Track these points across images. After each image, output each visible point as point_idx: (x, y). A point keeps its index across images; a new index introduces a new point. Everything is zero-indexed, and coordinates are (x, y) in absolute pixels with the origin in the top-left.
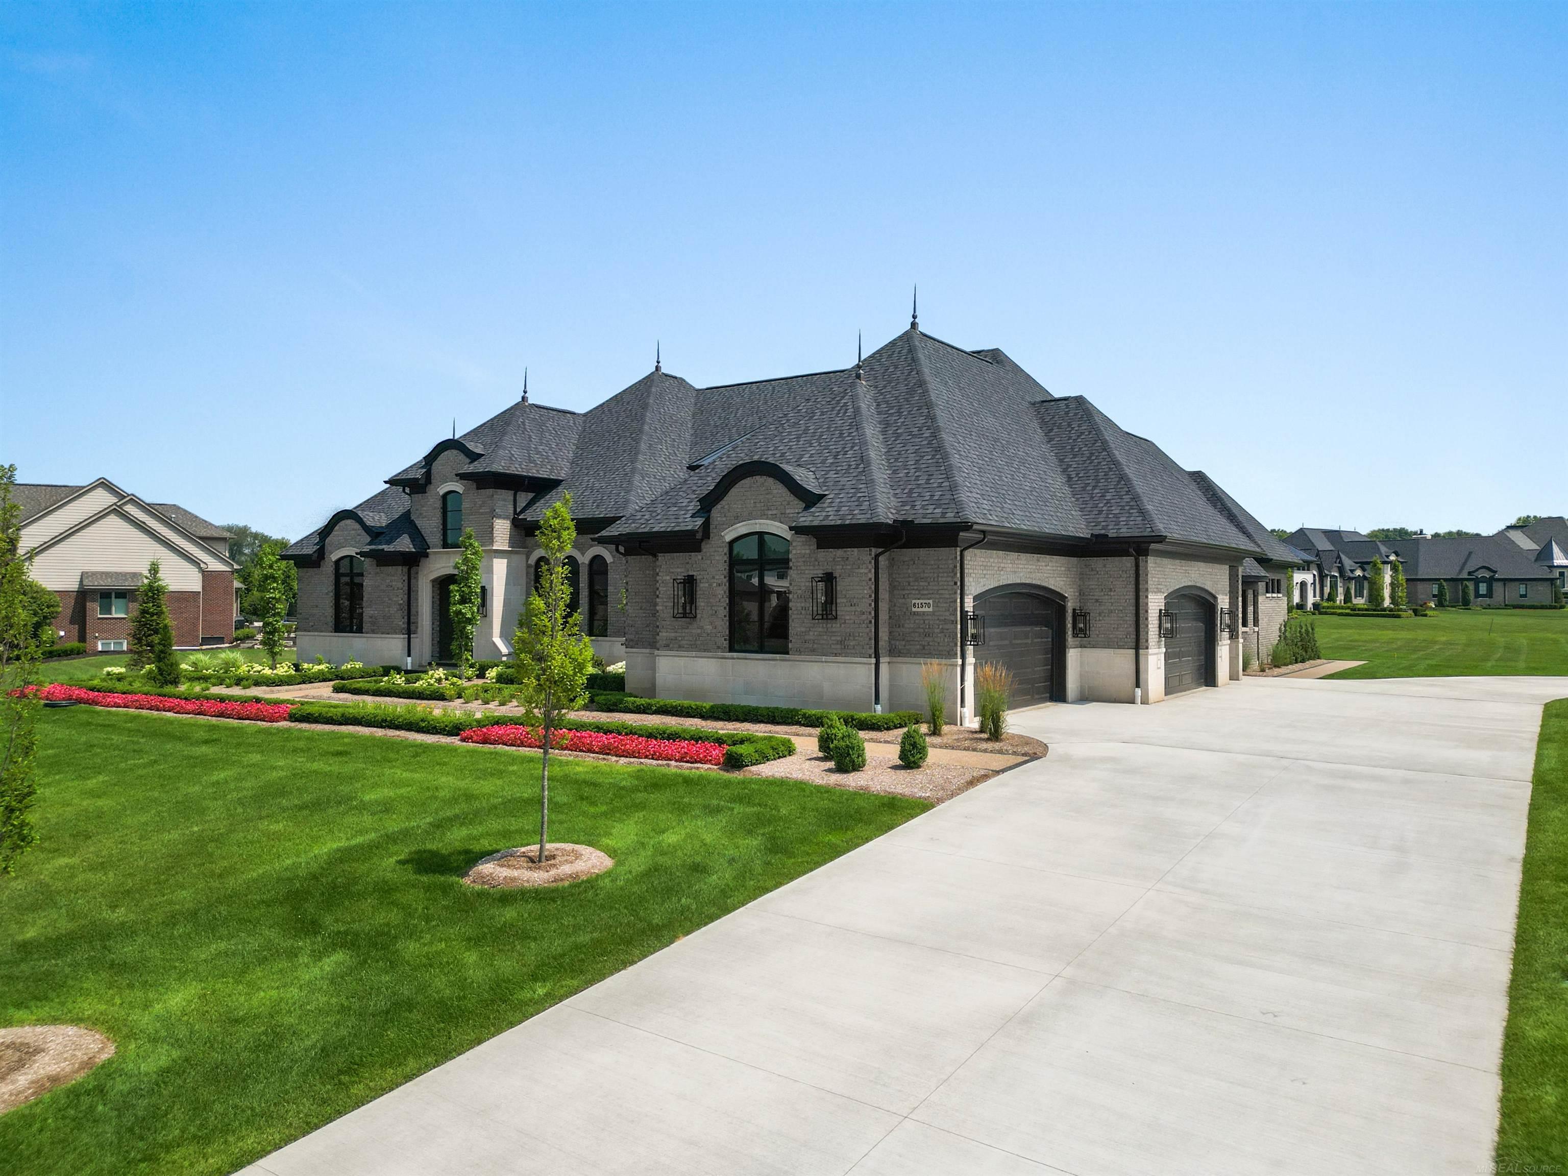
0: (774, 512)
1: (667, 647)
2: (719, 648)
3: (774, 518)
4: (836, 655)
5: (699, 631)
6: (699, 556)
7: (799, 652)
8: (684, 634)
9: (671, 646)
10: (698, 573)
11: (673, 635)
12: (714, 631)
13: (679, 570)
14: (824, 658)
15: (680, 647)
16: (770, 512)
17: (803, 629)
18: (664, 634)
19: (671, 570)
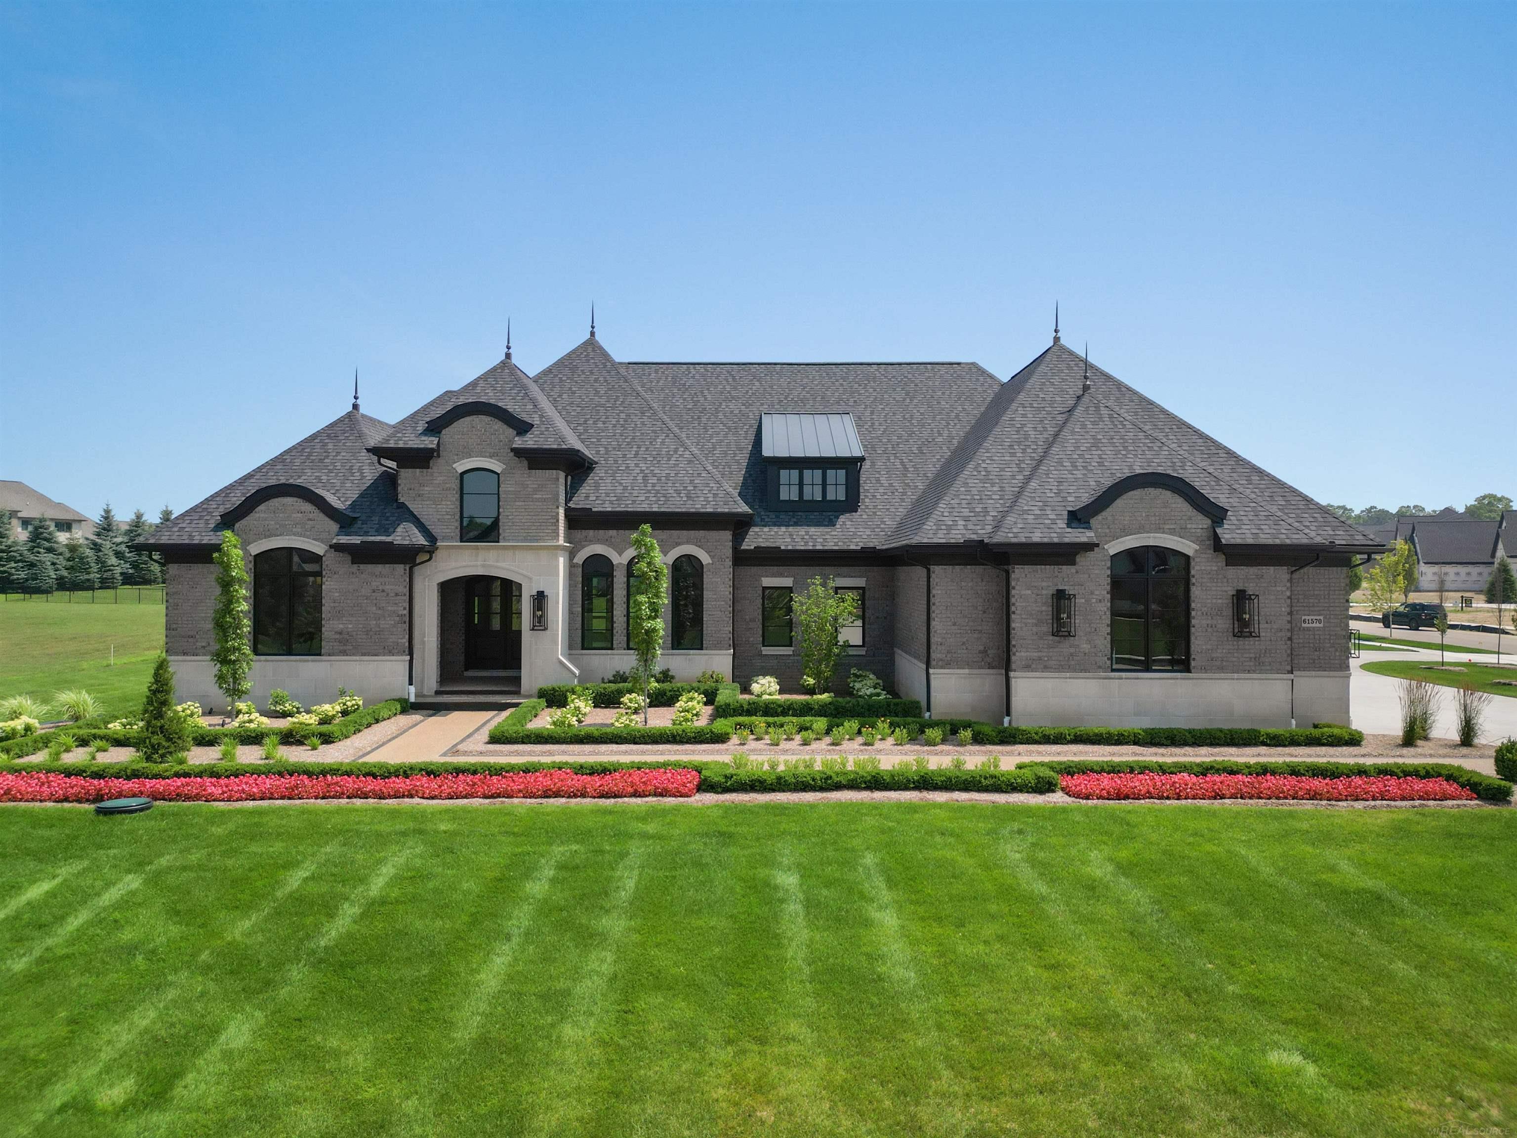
0: (1172, 527)
1: (1028, 667)
2: (1100, 667)
3: (1172, 532)
4: (1249, 672)
5: (1072, 650)
6: (1072, 569)
7: (1204, 670)
8: (1051, 654)
9: (1034, 666)
10: (1072, 588)
11: (1036, 654)
12: (1093, 650)
13: (1044, 584)
14: (1236, 676)
15: (1046, 668)
16: (1167, 527)
17: (1209, 647)
18: (1023, 654)
19: (1033, 584)
